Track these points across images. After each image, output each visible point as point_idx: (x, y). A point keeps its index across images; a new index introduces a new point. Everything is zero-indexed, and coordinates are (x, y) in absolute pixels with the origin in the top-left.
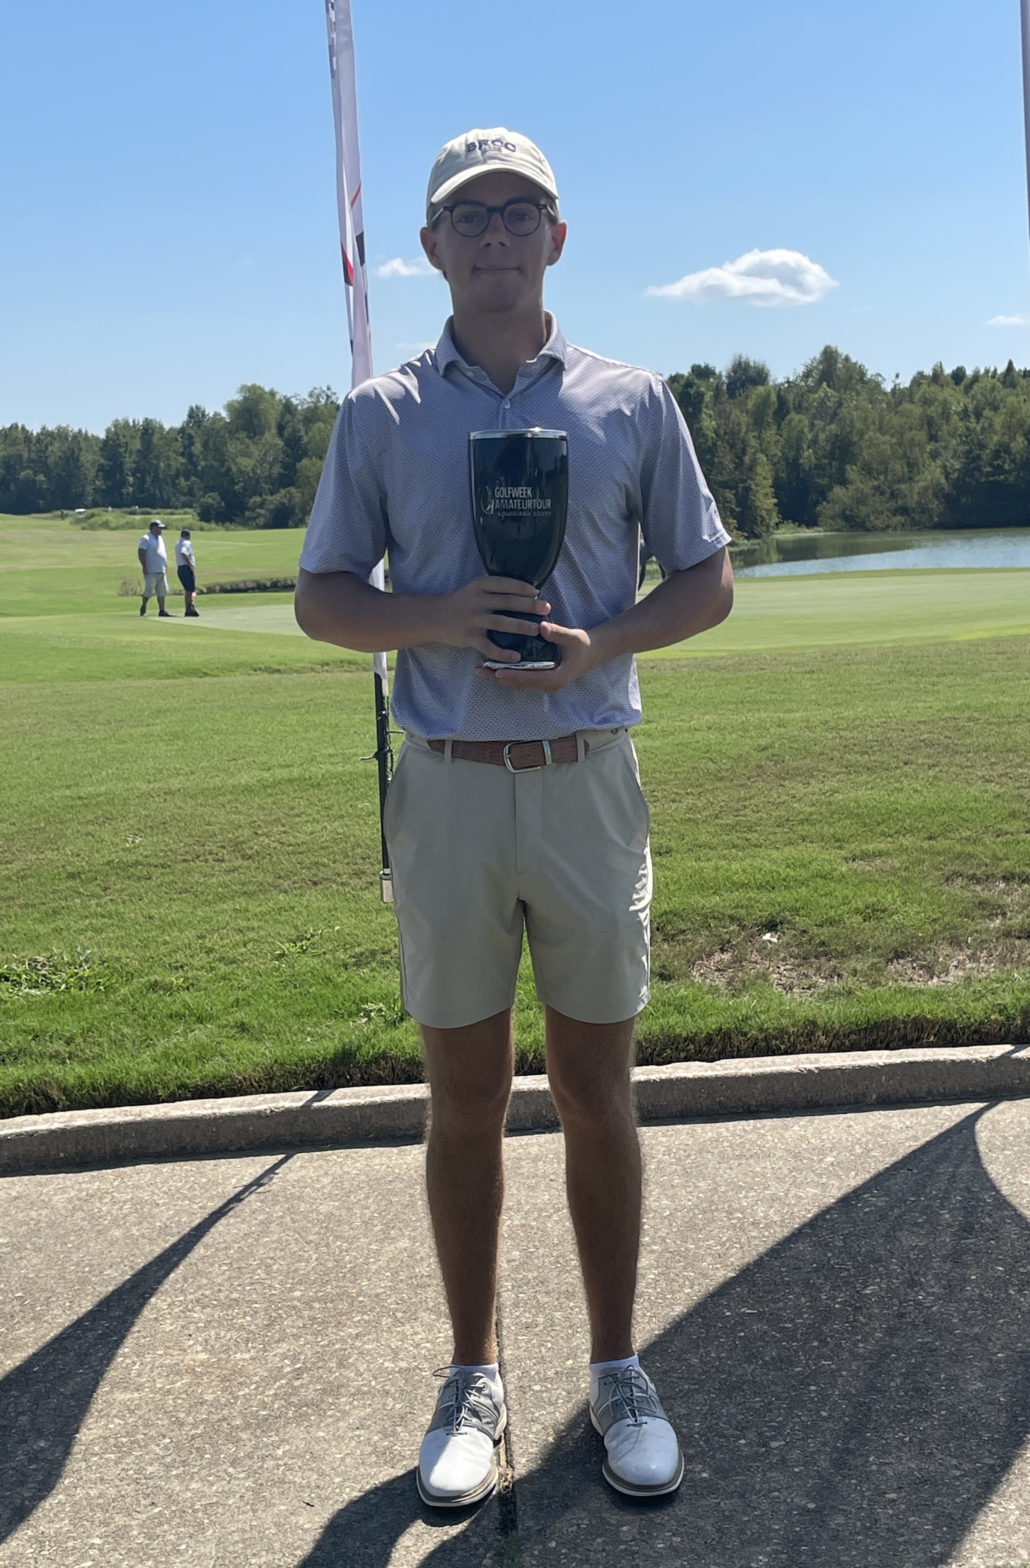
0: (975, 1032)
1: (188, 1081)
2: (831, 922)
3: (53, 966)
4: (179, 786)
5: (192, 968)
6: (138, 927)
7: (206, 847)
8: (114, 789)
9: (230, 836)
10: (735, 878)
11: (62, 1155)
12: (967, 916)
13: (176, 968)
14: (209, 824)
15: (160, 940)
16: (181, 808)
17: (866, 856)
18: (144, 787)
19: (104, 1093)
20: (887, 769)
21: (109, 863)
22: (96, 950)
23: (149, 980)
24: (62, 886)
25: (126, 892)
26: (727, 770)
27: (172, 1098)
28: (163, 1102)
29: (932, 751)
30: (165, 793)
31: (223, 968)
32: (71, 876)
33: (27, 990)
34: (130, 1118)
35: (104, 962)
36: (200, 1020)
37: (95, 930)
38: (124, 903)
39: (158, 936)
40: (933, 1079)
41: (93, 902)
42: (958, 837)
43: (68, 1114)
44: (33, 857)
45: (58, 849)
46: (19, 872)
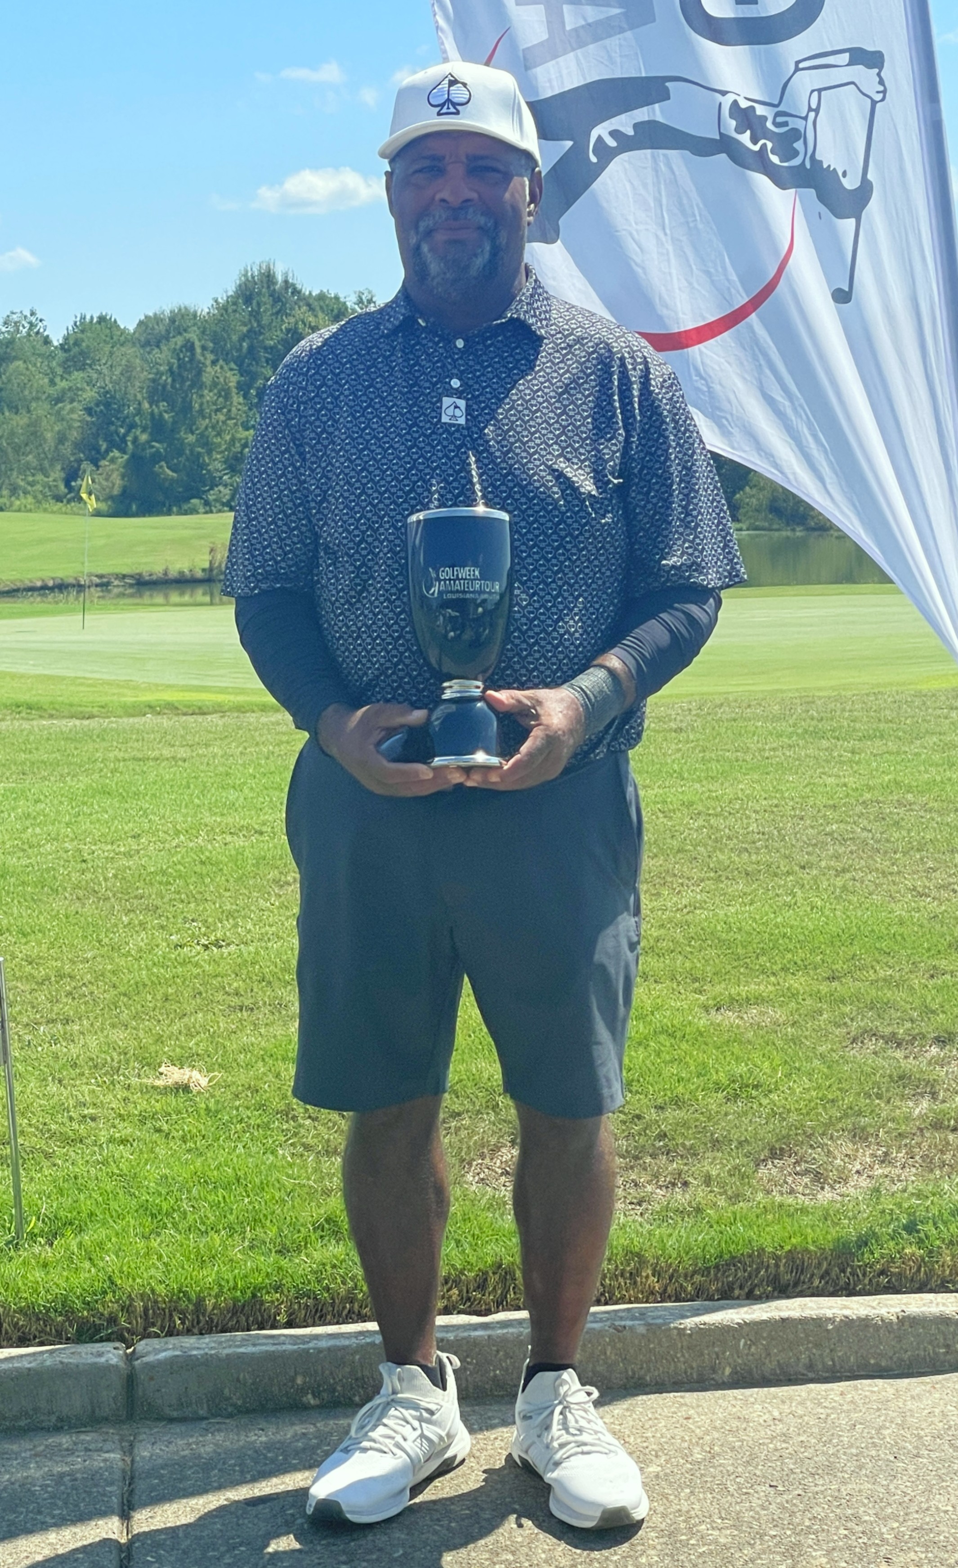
0: (882, 1273)
2: (677, 1102)
12: (879, 1096)
17: (734, 1003)
20: (776, 875)
29: (841, 850)
40: (817, 1345)
42: (873, 977)
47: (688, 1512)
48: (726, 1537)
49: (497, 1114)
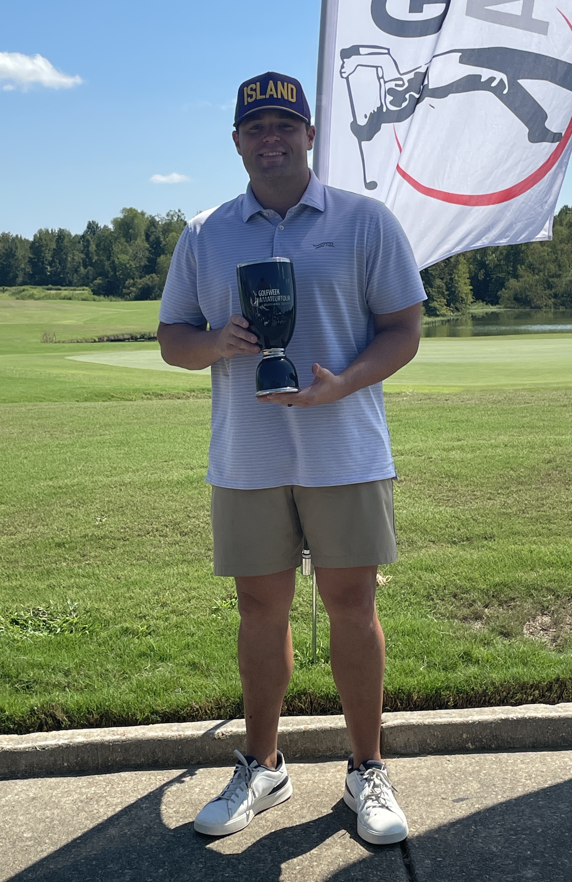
1: (159, 708)
3: (51, 614)
4: (129, 480)
5: (153, 617)
6: (109, 585)
7: (153, 526)
8: (83, 481)
9: (170, 517)
10: (546, 558)
11: (66, 764)
13: (140, 618)
14: (154, 509)
15: (127, 595)
16: (132, 496)
18: (106, 481)
19: (96, 716)
21: (85, 536)
22: (81, 602)
23: (122, 627)
24: (53, 553)
25: (98, 559)
26: (525, 477)
27: (146, 722)
28: (140, 724)
30: (121, 485)
31: (174, 619)
32: (59, 545)
33: (32, 632)
34: (116, 737)
35: (87, 612)
36: (162, 659)
37: (78, 587)
38: (98, 566)
39: (125, 593)
41: (76, 565)
43: (70, 732)
44: (29, 530)
45: (47, 525)
46: (20, 542)
49: (532, 599)
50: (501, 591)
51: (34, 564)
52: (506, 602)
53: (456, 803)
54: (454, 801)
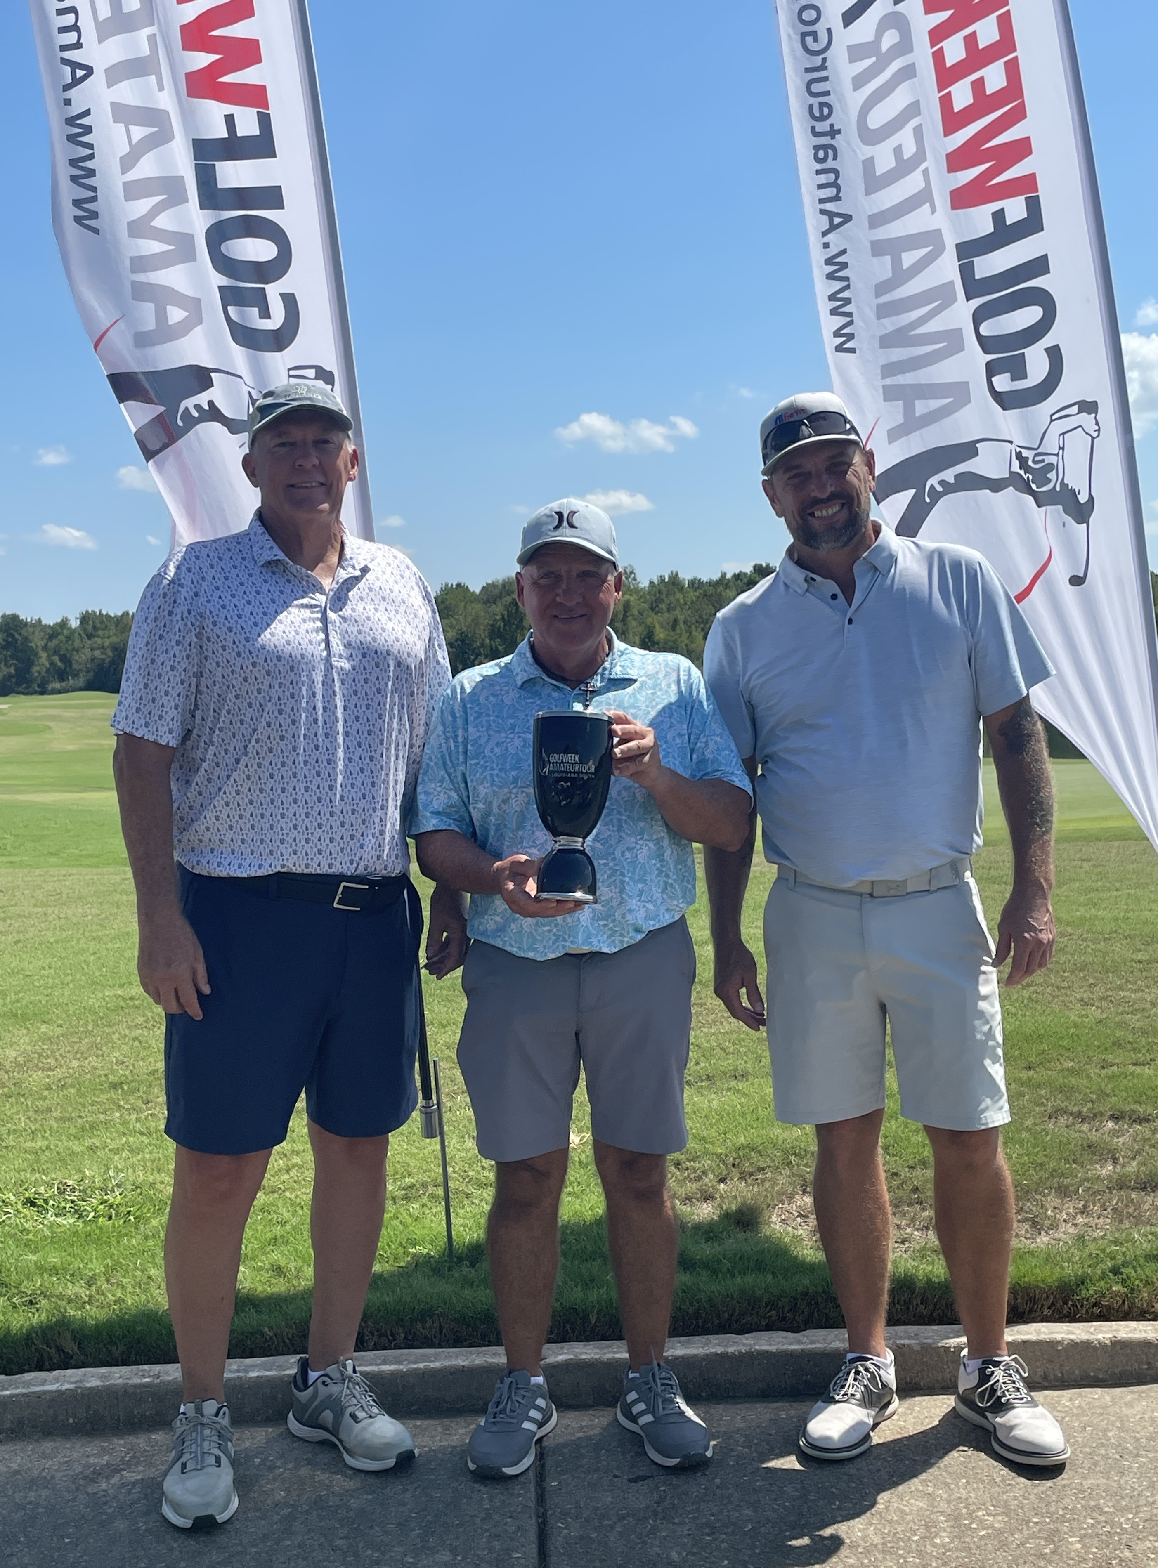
3: (84, 1191)
12: (1075, 1161)
19: (121, 1348)
22: (130, 1173)
24: (103, 1097)
32: (115, 1086)
33: (52, 1218)
34: (146, 1380)
35: (137, 1188)
37: (131, 1150)
41: (134, 1116)
42: (1059, 1067)
44: (75, 1064)
45: (103, 1056)
46: (60, 1080)
47: (966, 1499)
48: (1000, 1522)
49: (791, 1169)
50: (746, 1157)
51: (73, 1115)
52: (751, 1174)
53: (633, 1484)
54: (630, 1481)
